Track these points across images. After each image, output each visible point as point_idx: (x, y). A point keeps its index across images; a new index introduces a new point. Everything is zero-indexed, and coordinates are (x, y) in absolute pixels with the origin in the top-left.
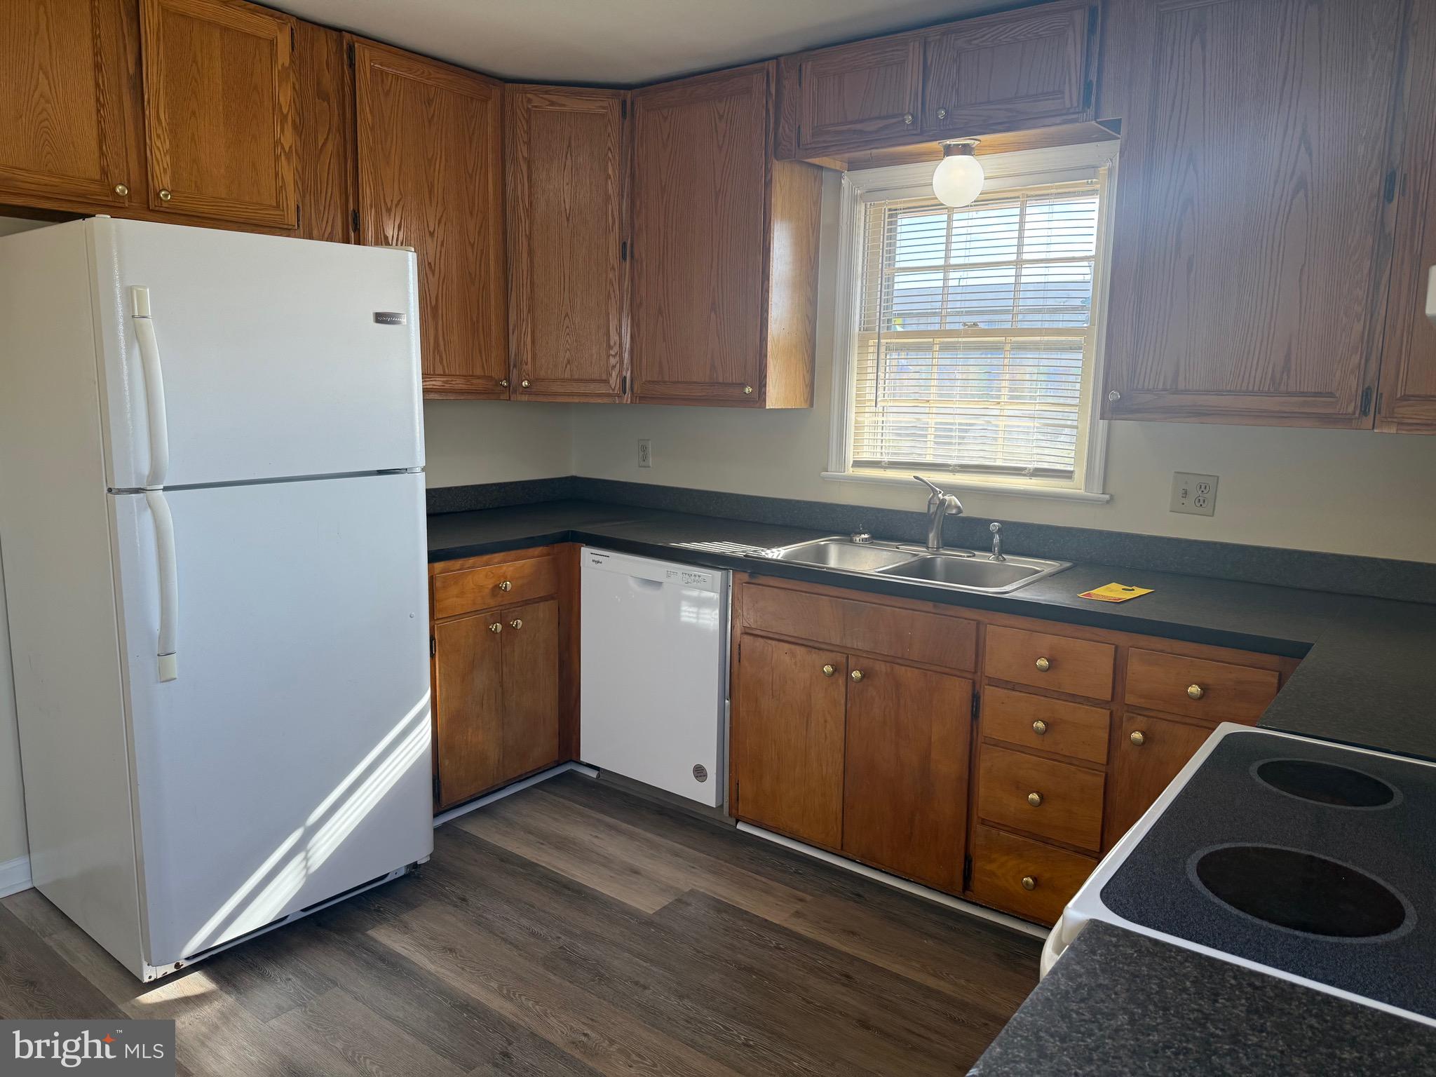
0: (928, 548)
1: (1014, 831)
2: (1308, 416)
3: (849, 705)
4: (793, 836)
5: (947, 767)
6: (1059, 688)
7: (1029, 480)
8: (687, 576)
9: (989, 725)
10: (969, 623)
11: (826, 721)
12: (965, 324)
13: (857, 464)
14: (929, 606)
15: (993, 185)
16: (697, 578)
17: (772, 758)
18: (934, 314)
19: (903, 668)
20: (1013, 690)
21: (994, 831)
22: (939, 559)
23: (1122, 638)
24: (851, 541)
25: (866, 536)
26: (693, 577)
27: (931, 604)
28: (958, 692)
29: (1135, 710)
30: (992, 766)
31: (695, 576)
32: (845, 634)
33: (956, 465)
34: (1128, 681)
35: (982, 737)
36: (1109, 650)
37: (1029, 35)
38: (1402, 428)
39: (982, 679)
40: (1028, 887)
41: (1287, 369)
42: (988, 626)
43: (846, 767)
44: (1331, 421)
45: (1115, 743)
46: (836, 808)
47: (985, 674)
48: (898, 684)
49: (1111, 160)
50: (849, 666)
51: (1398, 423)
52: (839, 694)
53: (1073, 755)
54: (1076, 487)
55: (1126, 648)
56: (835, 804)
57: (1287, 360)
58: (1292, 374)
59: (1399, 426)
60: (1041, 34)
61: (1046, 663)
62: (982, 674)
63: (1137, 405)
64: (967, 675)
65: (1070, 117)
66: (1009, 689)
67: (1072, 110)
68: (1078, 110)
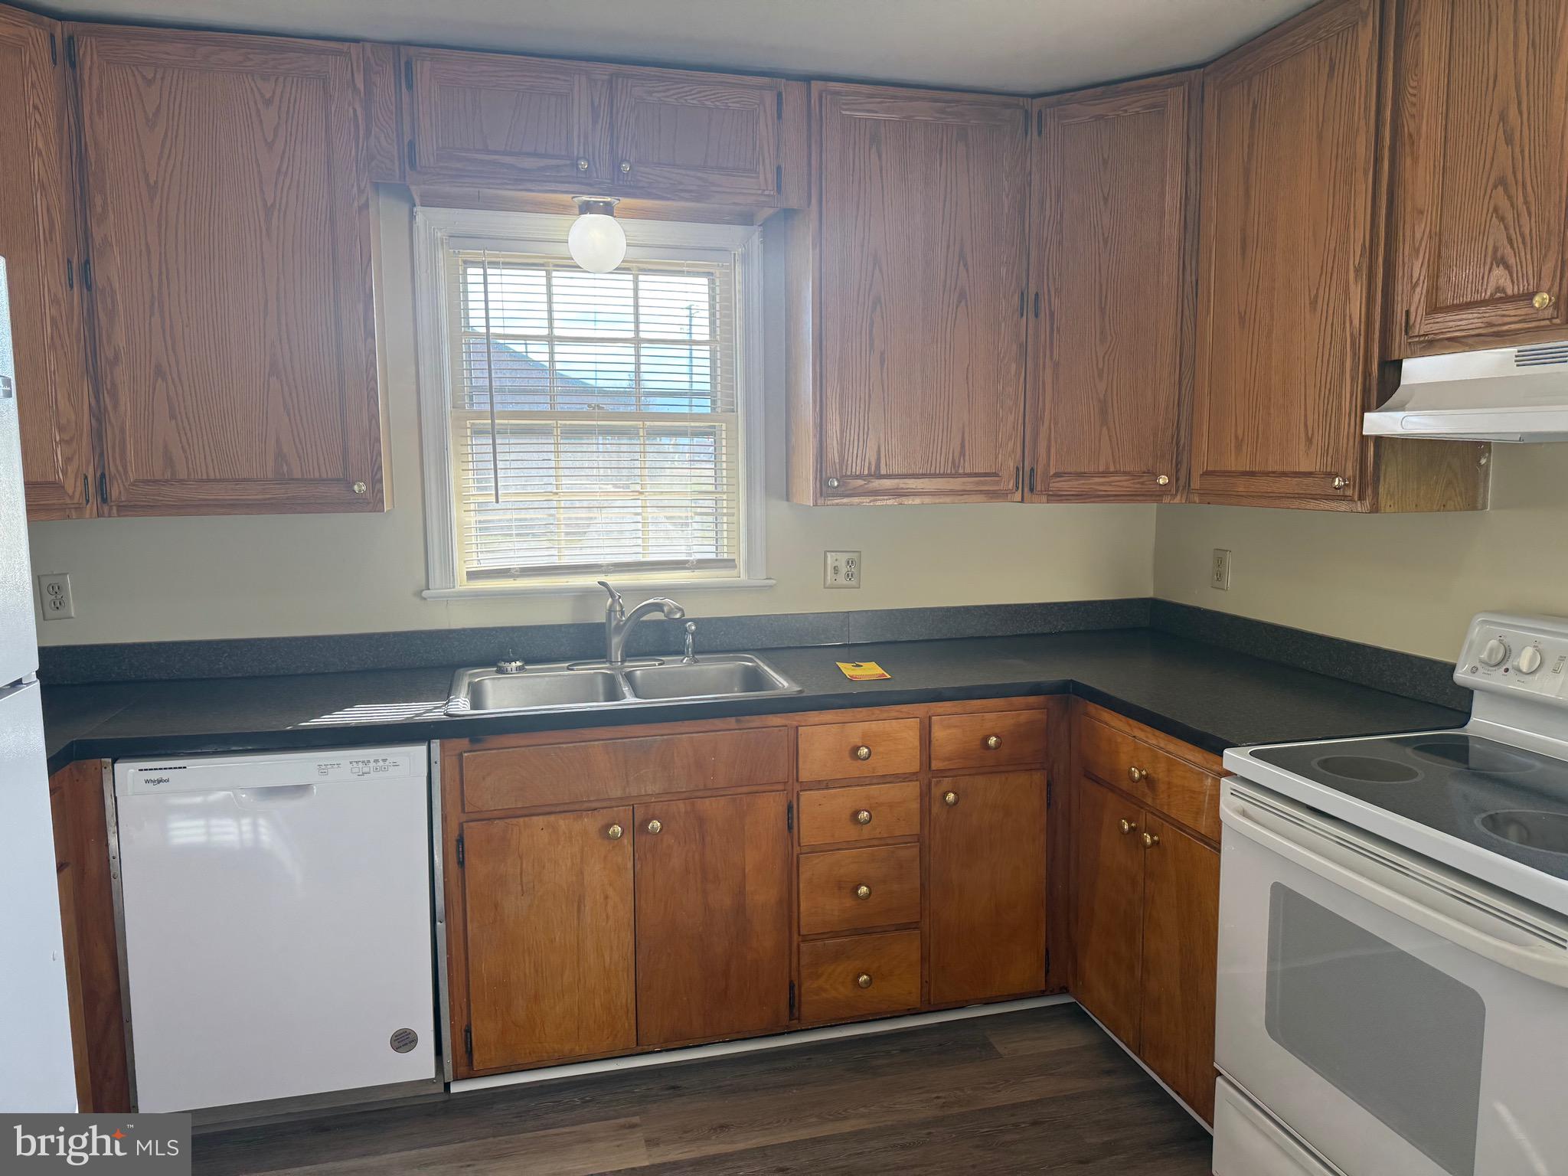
0: (611, 662)
1: (836, 934)
2: (981, 492)
3: (638, 867)
4: (560, 1062)
5: (763, 895)
6: (874, 773)
7: (692, 574)
8: (360, 764)
9: (809, 832)
10: (780, 731)
11: (606, 897)
12: (589, 406)
13: (472, 575)
14: (732, 722)
15: (637, 253)
16: (381, 763)
17: (525, 974)
18: (542, 393)
19: (707, 801)
20: (827, 788)
21: (819, 943)
22: (638, 672)
23: (921, 709)
24: (501, 671)
25: (519, 664)
26: (372, 764)
27: (733, 720)
28: (771, 807)
29: (942, 773)
30: (813, 874)
31: (376, 761)
32: (628, 781)
33: (608, 565)
34: (932, 748)
35: (798, 848)
36: (914, 723)
37: (717, 103)
38: (1053, 498)
39: (793, 787)
40: (864, 986)
41: (962, 453)
42: (800, 728)
43: (637, 943)
44: (994, 495)
45: (925, 811)
46: (627, 999)
47: (800, 780)
48: (701, 821)
49: (745, 246)
50: (636, 819)
51: (1049, 495)
52: (625, 856)
53: (885, 835)
54: (740, 575)
55: (930, 718)
56: (625, 995)
57: (963, 446)
58: (967, 458)
59: (1050, 498)
60: (730, 105)
61: (866, 750)
62: (797, 780)
63: (851, 490)
64: (780, 787)
65: (763, 199)
66: (823, 789)
67: (766, 193)
68: (772, 193)
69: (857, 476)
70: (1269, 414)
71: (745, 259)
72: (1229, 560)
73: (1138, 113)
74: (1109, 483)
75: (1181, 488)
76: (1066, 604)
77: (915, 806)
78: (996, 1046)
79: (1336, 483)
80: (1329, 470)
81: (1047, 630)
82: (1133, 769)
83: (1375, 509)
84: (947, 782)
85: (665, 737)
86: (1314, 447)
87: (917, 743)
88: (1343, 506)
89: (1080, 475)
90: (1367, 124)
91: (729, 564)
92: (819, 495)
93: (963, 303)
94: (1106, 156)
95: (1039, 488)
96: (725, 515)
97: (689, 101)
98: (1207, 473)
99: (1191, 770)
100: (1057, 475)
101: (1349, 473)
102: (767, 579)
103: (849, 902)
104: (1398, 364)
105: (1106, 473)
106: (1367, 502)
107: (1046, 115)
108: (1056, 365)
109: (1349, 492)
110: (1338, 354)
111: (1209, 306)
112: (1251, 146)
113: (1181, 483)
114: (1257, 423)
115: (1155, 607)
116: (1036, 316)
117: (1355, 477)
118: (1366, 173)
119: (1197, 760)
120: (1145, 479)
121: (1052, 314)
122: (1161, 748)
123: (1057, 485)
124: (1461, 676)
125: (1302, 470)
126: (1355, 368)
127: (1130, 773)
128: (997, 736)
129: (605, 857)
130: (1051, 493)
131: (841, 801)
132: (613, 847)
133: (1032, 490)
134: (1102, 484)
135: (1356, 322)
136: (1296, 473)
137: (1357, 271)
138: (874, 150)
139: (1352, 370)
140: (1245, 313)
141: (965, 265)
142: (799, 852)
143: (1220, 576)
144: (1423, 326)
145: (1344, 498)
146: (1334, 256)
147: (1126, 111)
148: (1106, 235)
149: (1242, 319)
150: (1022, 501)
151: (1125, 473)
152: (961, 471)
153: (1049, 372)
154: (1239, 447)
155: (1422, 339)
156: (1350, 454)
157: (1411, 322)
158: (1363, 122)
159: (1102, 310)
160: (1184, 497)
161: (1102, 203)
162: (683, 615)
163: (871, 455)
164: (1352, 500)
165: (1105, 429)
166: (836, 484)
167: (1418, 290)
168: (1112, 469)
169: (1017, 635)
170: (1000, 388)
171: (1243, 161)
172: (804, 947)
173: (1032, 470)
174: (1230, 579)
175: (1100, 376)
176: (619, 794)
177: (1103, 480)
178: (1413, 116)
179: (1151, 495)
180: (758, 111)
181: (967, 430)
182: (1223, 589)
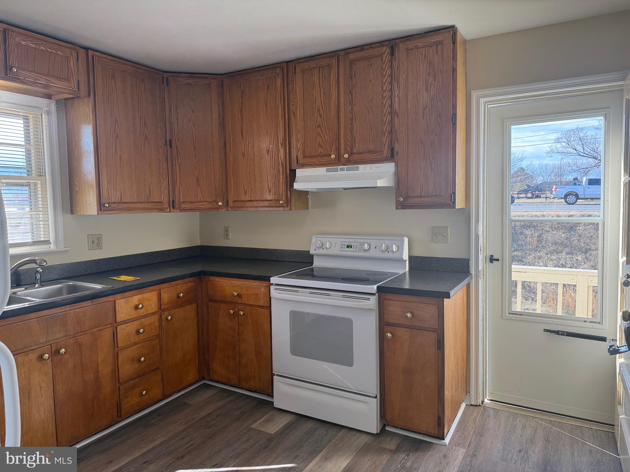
1: (135, 379)
2: (157, 208)
3: (54, 370)
5: (105, 370)
6: (144, 313)
7: (30, 248)
11: (41, 387)
19: (82, 337)
20: (126, 323)
21: (127, 384)
23: (157, 287)
27: (90, 301)
28: (107, 334)
29: (165, 310)
30: (123, 358)
32: (48, 335)
34: (161, 301)
35: (117, 349)
36: (155, 293)
37: (53, 51)
38: (182, 210)
39: (115, 324)
40: (144, 395)
41: (150, 195)
42: (116, 301)
43: (55, 404)
44: (161, 210)
45: (160, 325)
46: (52, 430)
47: (117, 322)
48: (80, 346)
49: (48, 107)
50: (52, 350)
51: (180, 209)
52: (48, 368)
53: (148, 337)
54: (52, 247)
55: (160, 290)
56: (52, 428)
57: (150, 192)
58: (152, 196)
59: (180, 210)
60: (58, 52)
61: (141, 305)
62: (116, 322)
63: (112, 208)
64: (109, 326)
65: (72, 92)
66: (125, 324)
67: (74, 90)
68: (76, 90)
69: (114, 203)
70: (256, 183)
71: (48, 113)
72: (230, 230)
73: (202, 85)
74: (202, 205)
75: (224, 206)
76: (175, 249)
77: (157, 324)
78: (189, 403)
79: (281, 202)
80: (277, 199)
81: (170, 259)
82: (234, 293)
83: (291, 209)
84: (167, 313)
85: (64, 313)
86: (271, 193)
87: (157, 300)
88: (281, 209)
89: (192, 202)
90: (281, 105)
91: (47, 242)
92: (99, 210)
93: (147, 140)
94: (192, 97)
95: (177, 207)
96: (42, 221)
97: (41, 47)
98: (234, 201)
99: (256, 288)
100: (183, 202)
101: (284, 199)
102: (65, 248)
103: (136, 365)
104: (295, 170)
105: (200, 202)
106: (289, 208)
107: (170, 80)
108: (180, 165)
109: (284, 205)
110: (277, 167)
111: (231, 150)
112: (242, 103)
113: (226, 204)
114: (251, 186)
115: (201, 247)
116: (171, 147)
117: (285, 201)
118: (282, 118)
119: (257, 285)
120: (214, 203)
121: (177, 147)
122: (243, 284)
123: (183, 206)
124: (312, 252)
125: (268, 199)
126: (283, 171)
127: (233, 294)
128: (183, 293)
129: (40, 370)
130: (181, 209)
131: (131, 327)
132: (43, 364)
133: (173, 208)
134: (199, 205)
135: (282, 158)
136: (266, 200)
137: (281, 144)
138: (113, 81)
139: (282, 172)
140: (244, 153)
141: (146, 127)
142: (117, 350)
143: (227, 235)
144: (301, 161)
145: (282, 206)
146: (274, 140)
147: (198, 84)
148: (194, 123)
149: (243, 155)
150: (170, 212)
151: (207, 201)
152: (150, 201)
153: (177, 167)
154: (245, 193)
155: (302, 164)
156: (284, 194)
157: (299, 160)
158: (280, 104)
159: (195, 148)
160: (226, 209)
161: (192, 113)
162: (47, 264)
163: (118, 195)
164: (285, 207)
165: (199, 187)
166: (107, 206)
167: (300, 151)
168: (202, 200)
169: (160, 262)
170: (161, 171)
171: (240, 107)
172: (121, 387)
173: (173, 201)
174: (230, 236)
175: (196, 169)
176: (44, 340)
177: (200, 204)
178: (294, 105)
179: (215, 209)
180: (70, 57)
181: (151, 186)
182: (229, 239)
